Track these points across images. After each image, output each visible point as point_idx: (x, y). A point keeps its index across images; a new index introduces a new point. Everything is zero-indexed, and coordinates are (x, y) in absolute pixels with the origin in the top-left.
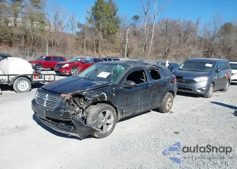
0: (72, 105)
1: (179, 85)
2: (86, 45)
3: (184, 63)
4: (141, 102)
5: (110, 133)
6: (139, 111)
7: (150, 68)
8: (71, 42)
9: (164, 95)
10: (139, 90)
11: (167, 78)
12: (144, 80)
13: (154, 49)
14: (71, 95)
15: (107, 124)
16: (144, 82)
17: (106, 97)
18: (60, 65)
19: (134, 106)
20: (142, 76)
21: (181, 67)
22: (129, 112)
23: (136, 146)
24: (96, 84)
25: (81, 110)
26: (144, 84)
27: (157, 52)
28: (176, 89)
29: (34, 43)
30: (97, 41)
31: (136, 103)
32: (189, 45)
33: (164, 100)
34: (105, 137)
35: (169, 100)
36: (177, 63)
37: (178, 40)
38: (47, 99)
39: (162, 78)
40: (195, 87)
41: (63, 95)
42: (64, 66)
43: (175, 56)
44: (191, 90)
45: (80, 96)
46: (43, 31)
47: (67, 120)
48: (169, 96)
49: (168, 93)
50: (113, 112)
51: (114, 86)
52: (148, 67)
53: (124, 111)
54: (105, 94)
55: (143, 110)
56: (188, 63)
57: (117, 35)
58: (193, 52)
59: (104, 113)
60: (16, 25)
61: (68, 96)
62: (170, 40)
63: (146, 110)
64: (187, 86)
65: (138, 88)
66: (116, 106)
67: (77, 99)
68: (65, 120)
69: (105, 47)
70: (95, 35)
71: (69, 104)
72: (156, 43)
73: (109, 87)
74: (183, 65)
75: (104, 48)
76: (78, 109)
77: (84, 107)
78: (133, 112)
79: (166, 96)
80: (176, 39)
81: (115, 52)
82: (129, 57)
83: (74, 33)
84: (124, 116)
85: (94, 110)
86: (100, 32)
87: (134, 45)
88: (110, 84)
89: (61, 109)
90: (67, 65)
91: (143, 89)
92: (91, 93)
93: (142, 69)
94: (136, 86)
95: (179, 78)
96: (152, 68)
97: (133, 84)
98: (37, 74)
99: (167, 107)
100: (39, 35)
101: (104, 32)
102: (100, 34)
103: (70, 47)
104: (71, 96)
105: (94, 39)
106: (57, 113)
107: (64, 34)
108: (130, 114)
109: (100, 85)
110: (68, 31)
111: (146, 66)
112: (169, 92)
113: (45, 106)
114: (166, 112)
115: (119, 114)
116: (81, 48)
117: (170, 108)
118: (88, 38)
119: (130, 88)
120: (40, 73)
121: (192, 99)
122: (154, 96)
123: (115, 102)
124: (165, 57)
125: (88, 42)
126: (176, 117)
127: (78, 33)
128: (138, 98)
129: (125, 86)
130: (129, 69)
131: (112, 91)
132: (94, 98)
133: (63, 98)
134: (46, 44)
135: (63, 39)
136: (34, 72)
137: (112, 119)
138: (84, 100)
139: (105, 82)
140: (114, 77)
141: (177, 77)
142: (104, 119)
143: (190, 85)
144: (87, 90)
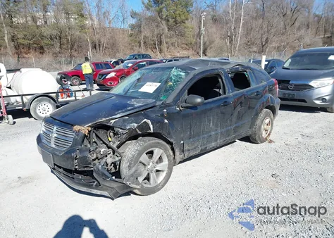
0: (95, 142)
1: (285, 94)
2: (145, 43)
3: (292, 57)
4: (216, 130)
5: (163, 186)
6: (213, 144)
7: (231, 69)
8: (123, 40)
9: (257, 115)
10: (211, 109)
11: (261, 84)
12: (221, 91)
13: (244, 40)
14: (90, 126)
15: (157, 171)
16: (220, 95)
17: (151, 126)
18: (103, 75)
19: (204, 138)
20: (218, 85)
21: (286, 65)
22: (195, 148)
23: (205, 210)
24: (133, 105)
25: (111, 151)
26: (221, 99)
27: (249, 44)
28: (277, 102)
29: (72, 46)
30: (159, 36)
31: (207, 133)
32: (299, 29)
33: (258, 122)
34: (154, 192)
35: (267, 121)
36: (280, 58)
37: (282, 23)
38: (55, 135)
39: (253, 86)
40: (311, 96)
41: (76, 128)
42: (108, 77)
43: (278, 49)
44: (304, 101)
45: (106, 127)
46: (82, 27)
47: (86, 169)
48: (267, 115)
49: (265, 110)
50: (165, 150)
51: (165, 105)
52: (227, 68)
53: (186, 147)
54: (149, 122)
55: (220, 142)
56: (298, 58)
57: (188, 23)
58: (307, 40)
59: (151, 153)
60: (46, 22)
61: (85, 129)
62: (270, 25)
63: (225, 143)
64: (297, 94)
65: (208, 107)
66: (172, 140)
67: (101, 133)
68: (83, 169)
69: (172, 44)
70: (157, 26)
71: (89, 143)
72: (248, 31)
73: (156, 109)
74: (290, 60)
75: (170, 44)
76: (103, 150)
77: (115, 146)
78: (203, 147)
79: (262, 115)
80: (279, 22)
81: (186, 49)
82: (206, 55)
83: (126, 26)
84: (187, 155)
85: (131, 149)
86: (164, 22)
87: (215, 36)
88: (159, 103)
89: (74, 151)
90: (113, 74)
91: (219, 107)
92: (124, 121)
93: (216, 72)
94: (206, 104)
95: (283, 82)
96: (234, 70)
97: (199, 100)
98: (64, 90)
99: (264, 133)
100: (78, 33)
101: (168, 21)
102: (164, 26)
103: (122, 47)
104: (90, 129)
105: (155, 33)
106: (68, 159)
107: (113, 29)
108: (198, 152)
109: (141, 106)
110: (119, 25)
111: (224, 67)
112: (266, 108)
113: (54, 146)
114: (262, 142)
115: (177, 153)
116: (138, 48)
117: (269, 135)
118: (146, 32)
119: (194, 107)
120: (68, 89)
121: (307, 116)
122: (240, 117)
123: (169, 134)
124: (261, 52)
125: (147, 38)
126: (279, 150)
127: (133, 27)
128: (210, 124)
129: (184, 105)
130: (192, 74)
131: (162, 115)
132: (129, 129)
133: (78, 132)
134: (88, 45)
135: (112, 37)
136: (60, 88)
137: (166, 162)
138: (115, 134)
139: (150, 101)
140: (167, 91)
141: (280, 82)
142: (151, 164)
143: (302, 93)
144: (118, 116)
